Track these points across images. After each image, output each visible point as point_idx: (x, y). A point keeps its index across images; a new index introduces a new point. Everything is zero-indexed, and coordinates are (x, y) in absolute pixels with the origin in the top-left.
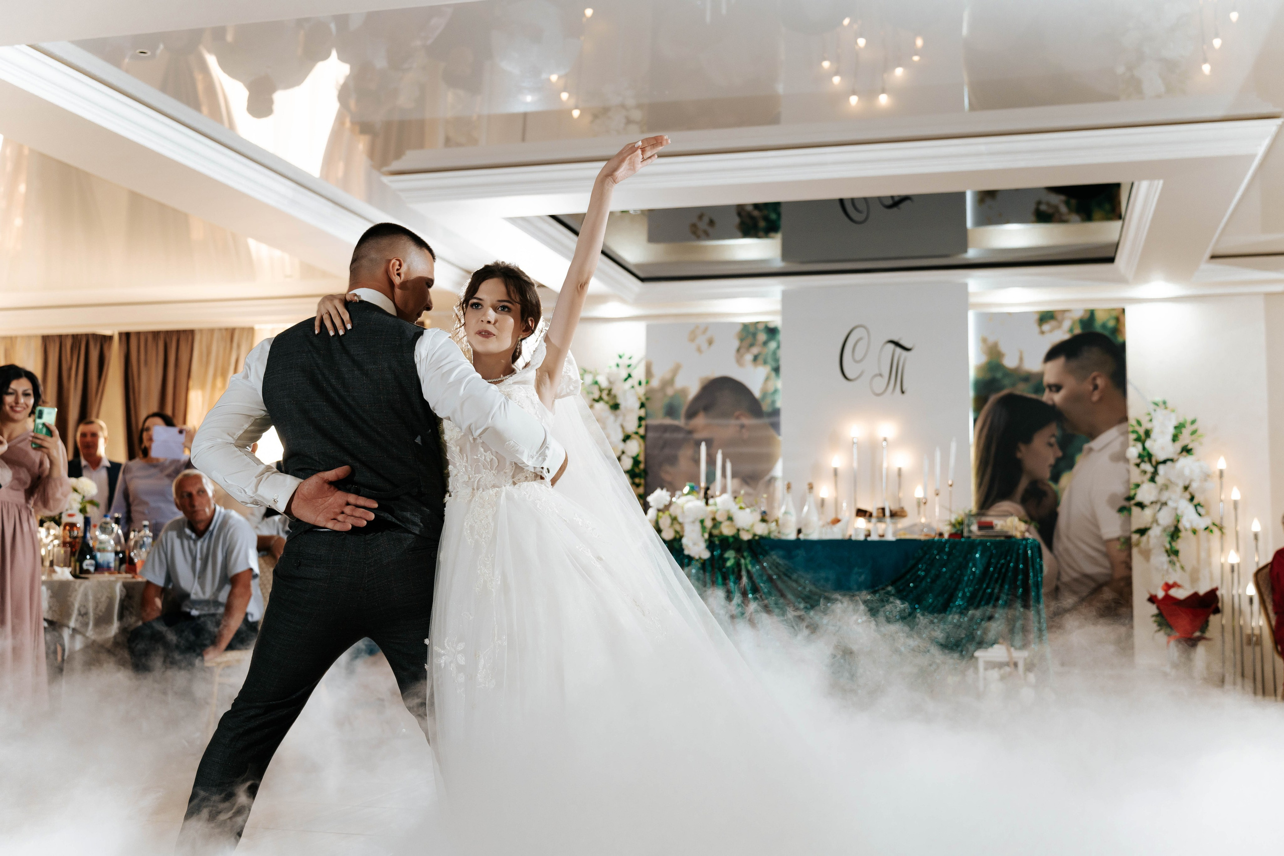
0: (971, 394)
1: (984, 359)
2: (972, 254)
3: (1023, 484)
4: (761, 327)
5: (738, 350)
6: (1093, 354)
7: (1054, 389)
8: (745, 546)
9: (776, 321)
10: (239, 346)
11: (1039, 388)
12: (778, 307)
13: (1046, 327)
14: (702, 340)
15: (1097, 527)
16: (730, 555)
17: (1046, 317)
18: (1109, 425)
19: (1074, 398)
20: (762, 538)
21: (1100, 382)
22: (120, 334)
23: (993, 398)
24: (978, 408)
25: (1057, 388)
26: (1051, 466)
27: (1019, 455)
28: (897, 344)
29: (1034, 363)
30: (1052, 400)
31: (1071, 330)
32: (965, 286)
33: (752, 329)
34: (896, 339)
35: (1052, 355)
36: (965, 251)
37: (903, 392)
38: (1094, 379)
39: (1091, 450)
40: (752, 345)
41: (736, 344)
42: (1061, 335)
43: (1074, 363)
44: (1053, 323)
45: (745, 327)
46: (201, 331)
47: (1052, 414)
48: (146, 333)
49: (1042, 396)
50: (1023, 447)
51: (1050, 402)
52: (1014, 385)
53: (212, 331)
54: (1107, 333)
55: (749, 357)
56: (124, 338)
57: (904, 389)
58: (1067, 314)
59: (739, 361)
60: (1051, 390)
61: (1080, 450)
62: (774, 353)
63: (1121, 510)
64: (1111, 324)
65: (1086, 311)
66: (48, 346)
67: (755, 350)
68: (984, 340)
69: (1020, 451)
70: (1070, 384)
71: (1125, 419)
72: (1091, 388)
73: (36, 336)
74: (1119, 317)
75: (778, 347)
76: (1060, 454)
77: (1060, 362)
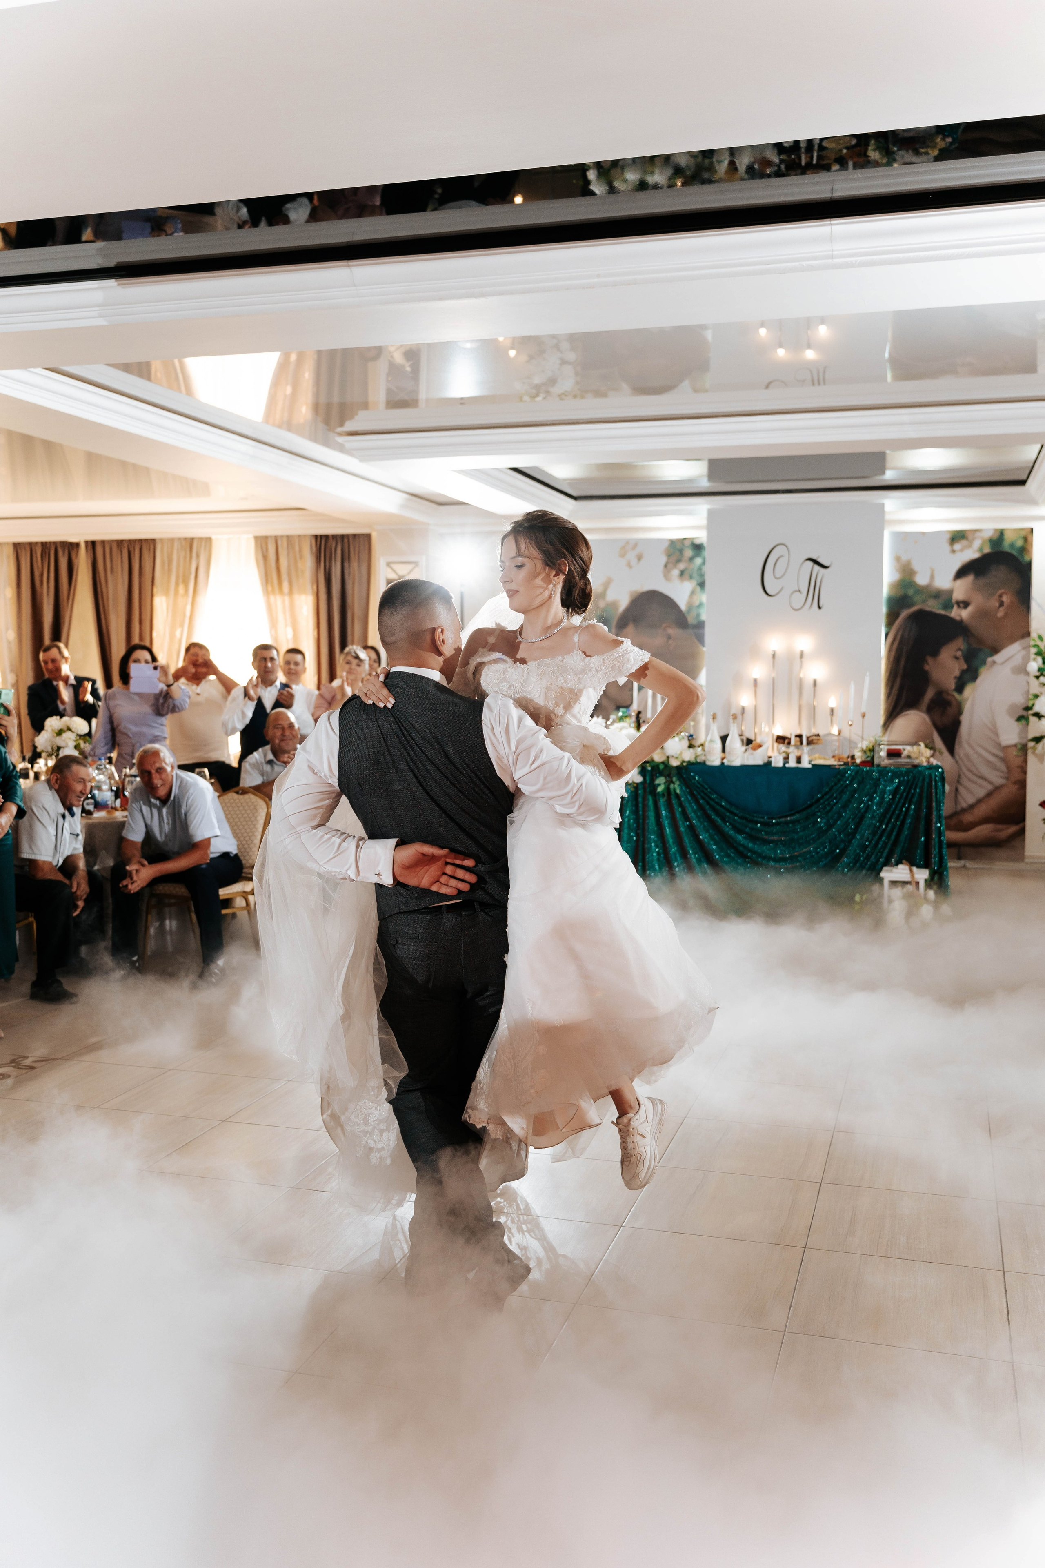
0: (884, 610)
1: (896, 577)
2: (890, 476)
3: (930, 694)
4: (687, 543)
5: (666, 566)
6: (1000, 573)
7: (961, 605)
8: (674, 772)
9: (701, 536)
10: (198, 556)
11: (948, 605)
12: (704, 522)
13: (957, 546)
14: (631, 556)
15: (997, 734)
16: (661, 781)
17: (957, 537)
18: (1012, 640)
19: (983, 614)
20: (689, 763)
21: (1005, 599)
22: (86, 542)
23: (904, 614)
24: (890, 623)
25: (965, 604)
26: (955, 677)
27: (927, 668)
28: (815, 562)
29: (944, 580)
30: (960, 616)
31: (981, 549)
32: (883, 505)
33: (679, 546)
34: (814, 557)
35: (961, 573)
36: (884, 473)
37: (820, 608)
38: (1001, 596)
39: (994, 662)
40: (679, 561)
41: (664, 559)
42: (971, 554)
43: (982, 581)
44: (964, 542)
45: (673, 543)
46: (162, 540)
47: (959, 629)
48: (111, 542)
49: (951, 613)
50: (930, 660)
51: (958, 618)
52: (924, 601)
53: (172, 540)
54: (1014, 552)
55: (676, 572)
56: (90, 546)
57: (821, 605)
58: (978, 534)
59: (667, 576)
60: (959, 606)
61: (984, 663)
62: (700, 569)
63: (1020, 719)
64: (1020, 543)
65: (996, 530)
66: (19, 554)
67: (682, 566)
68: (898, 559)
69: (928, 664)
70: (978, 600)
71: (1028, 634)
72: (997, 604)
73: (8, 544)
74: (1028, 536)
75: (704, 563)
76: (965, 667)
77: (969, 579)
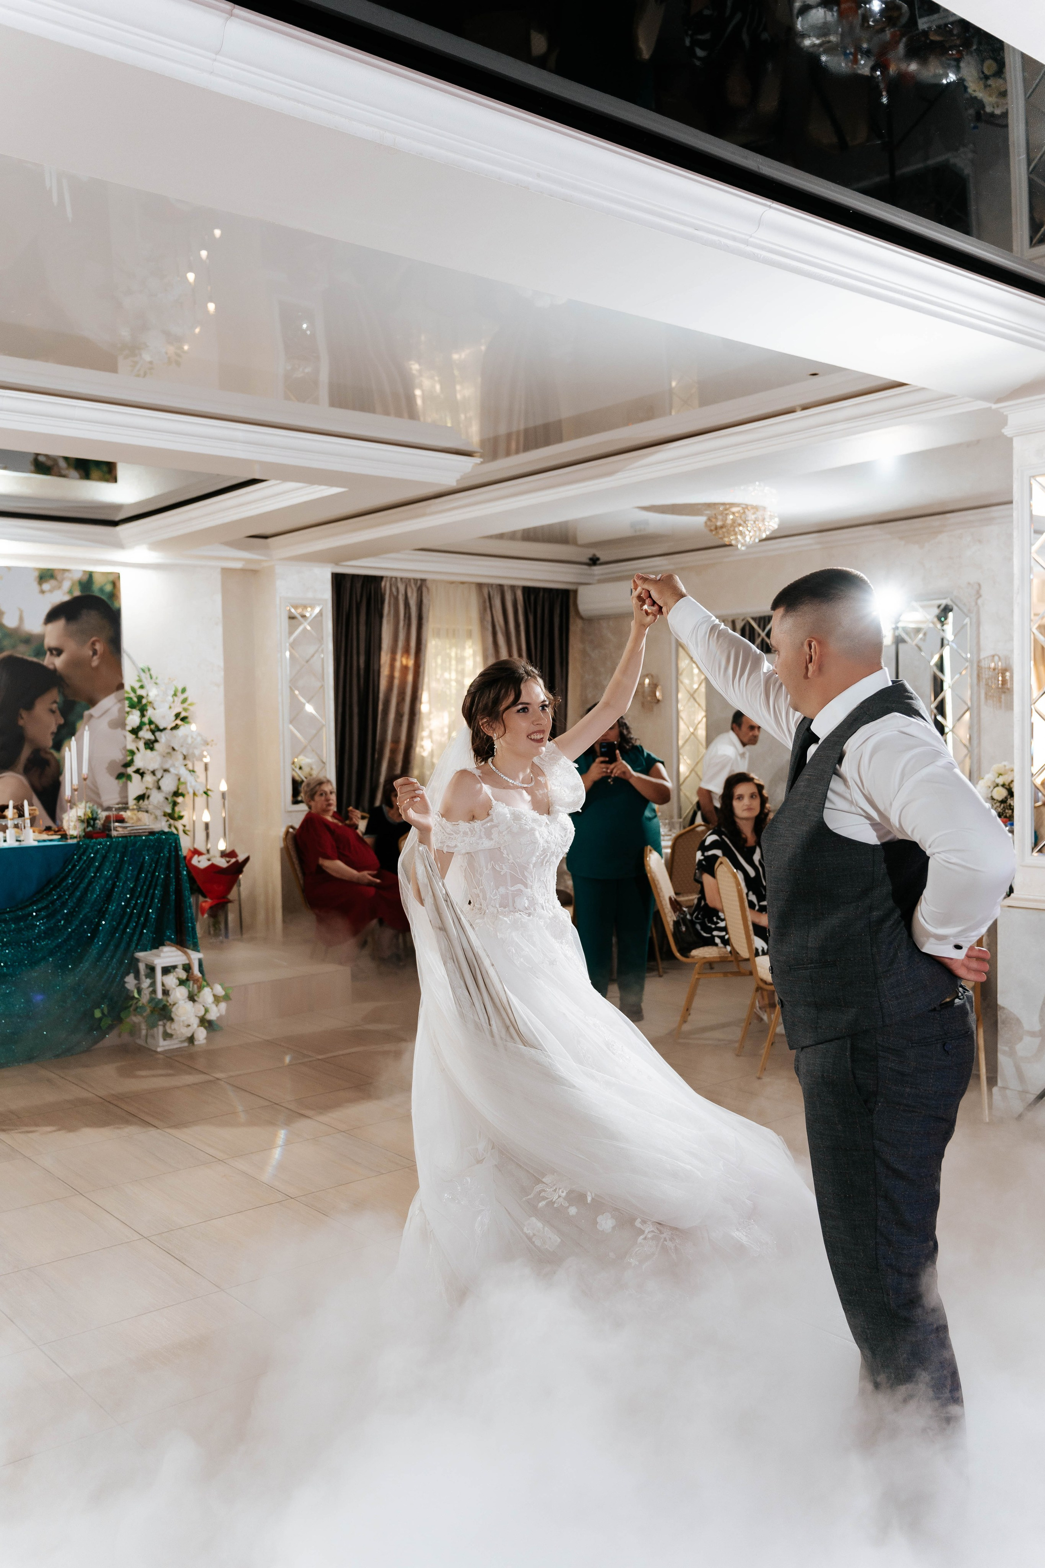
3: (26, 753)
6: (91, 618)
7: (54, 652)
11: (40, 651)
13: (46, 586)
15: (98, 792)
17: (46, 576)
18: (107, 692)
19: (76, 663)
21: (98, 647)
25: (58, 652)
26: (52, 733)
27: (21, 722)
29: (34, 624)
30: (54, 664)
31: (70, 592)
35: (53, 616)
38: (93, 644)
39: (91, 716)
42: (61, 596)
43: (74, 627)
44: (53, 582)
47: (52, 679)
49: (43, 660)
50: (24, 714)
51: (51, 667)
52: (14, 647)
54: (103, 597)
58: (67, 574)
60: (52, 654)
61: (81, 717)
63: (120, 776)
64: (108, 588)
65: (85, 572)
69: (22, 718)
70: (71, 647)
71: (121, 686)
72: (91, 653)
74: (115, 583)
76: (62, 721)
77: (59, 625)
